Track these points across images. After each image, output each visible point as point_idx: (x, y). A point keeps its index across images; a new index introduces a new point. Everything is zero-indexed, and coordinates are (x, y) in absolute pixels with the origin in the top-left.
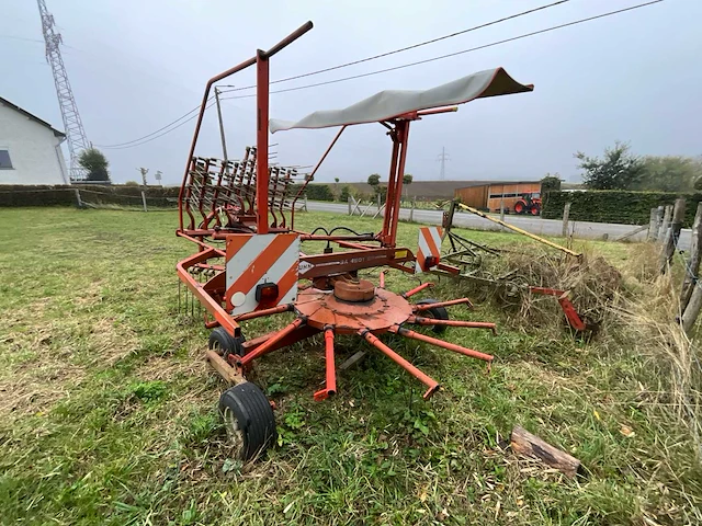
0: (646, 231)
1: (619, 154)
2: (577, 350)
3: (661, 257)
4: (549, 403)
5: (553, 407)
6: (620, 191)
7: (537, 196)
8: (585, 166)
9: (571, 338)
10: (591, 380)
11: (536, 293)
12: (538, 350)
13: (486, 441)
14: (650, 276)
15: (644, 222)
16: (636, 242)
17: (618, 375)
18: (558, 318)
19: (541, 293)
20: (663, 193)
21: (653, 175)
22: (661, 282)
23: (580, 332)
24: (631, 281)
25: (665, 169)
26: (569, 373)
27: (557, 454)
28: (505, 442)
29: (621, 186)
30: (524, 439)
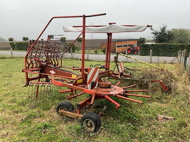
0: (177, 59)
1: (164, 28)
2: (167, 97)
3: (183, 68)
4: (163, 110)
5: (165, 110)
6: (167, 43)
7: (136, 46)
8: (153, 33)
9: (164, 94)
10: (172, 103)
11: (152, 82)
12: (157, 98)
13: (152, 119)
14: (181, 74)
15: (176, 56)
16: (175, 64)
17: (177, 101)
18: (160, 89)
19: (154, 81)
20: (180, 44)
21: (176, 36)
22: (184, 76)
23: (167, 92)
24: (176, 76)
25: (179, 33)
26: (166, 103)
27: (169, 117)
28: (156, 119)
29: (167, 42)
30: (161, 116)
